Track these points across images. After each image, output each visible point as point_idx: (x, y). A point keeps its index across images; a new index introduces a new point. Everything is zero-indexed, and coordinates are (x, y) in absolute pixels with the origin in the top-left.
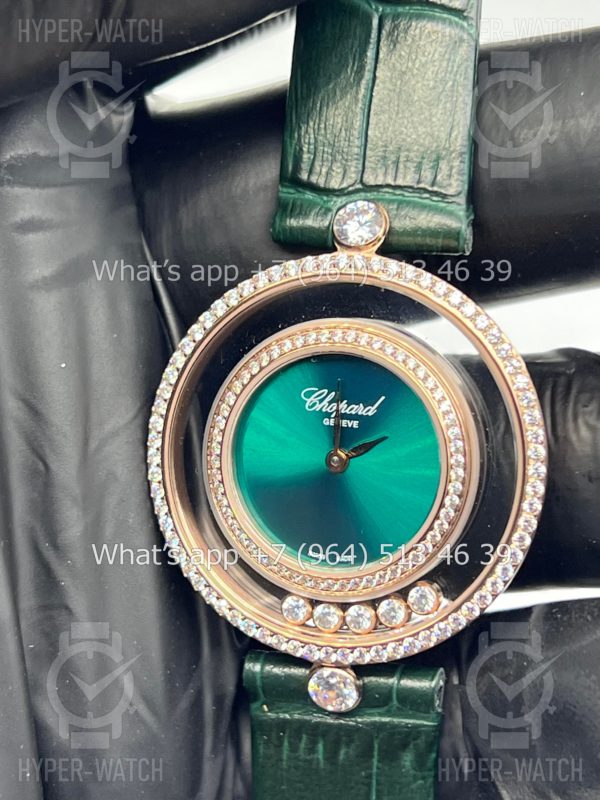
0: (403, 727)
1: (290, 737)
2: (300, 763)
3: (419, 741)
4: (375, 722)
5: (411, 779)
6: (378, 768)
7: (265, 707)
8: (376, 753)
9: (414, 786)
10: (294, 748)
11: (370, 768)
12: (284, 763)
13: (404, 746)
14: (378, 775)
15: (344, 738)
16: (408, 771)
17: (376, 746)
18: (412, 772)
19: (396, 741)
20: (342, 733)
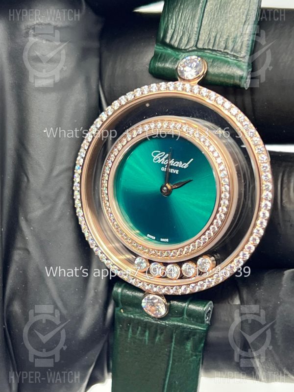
0: (188, 329)
1: (133, 327)
2: (137, 340)
3: (195, 337)
4: (175, 324)
5: (190, 355)
6: (174, 348)
7: (122, 310)
8: (174, 340)
9: (191, 359)
10: (134, 332)
11: (170, 347)
12: (129, 339)
13: (188, 338)
14: (174, 351)
15: (159, 331)
16: (189, 351)
17: (174, 337)
18: (190, 352)
19: (185, 336)
20: (158, 328)
